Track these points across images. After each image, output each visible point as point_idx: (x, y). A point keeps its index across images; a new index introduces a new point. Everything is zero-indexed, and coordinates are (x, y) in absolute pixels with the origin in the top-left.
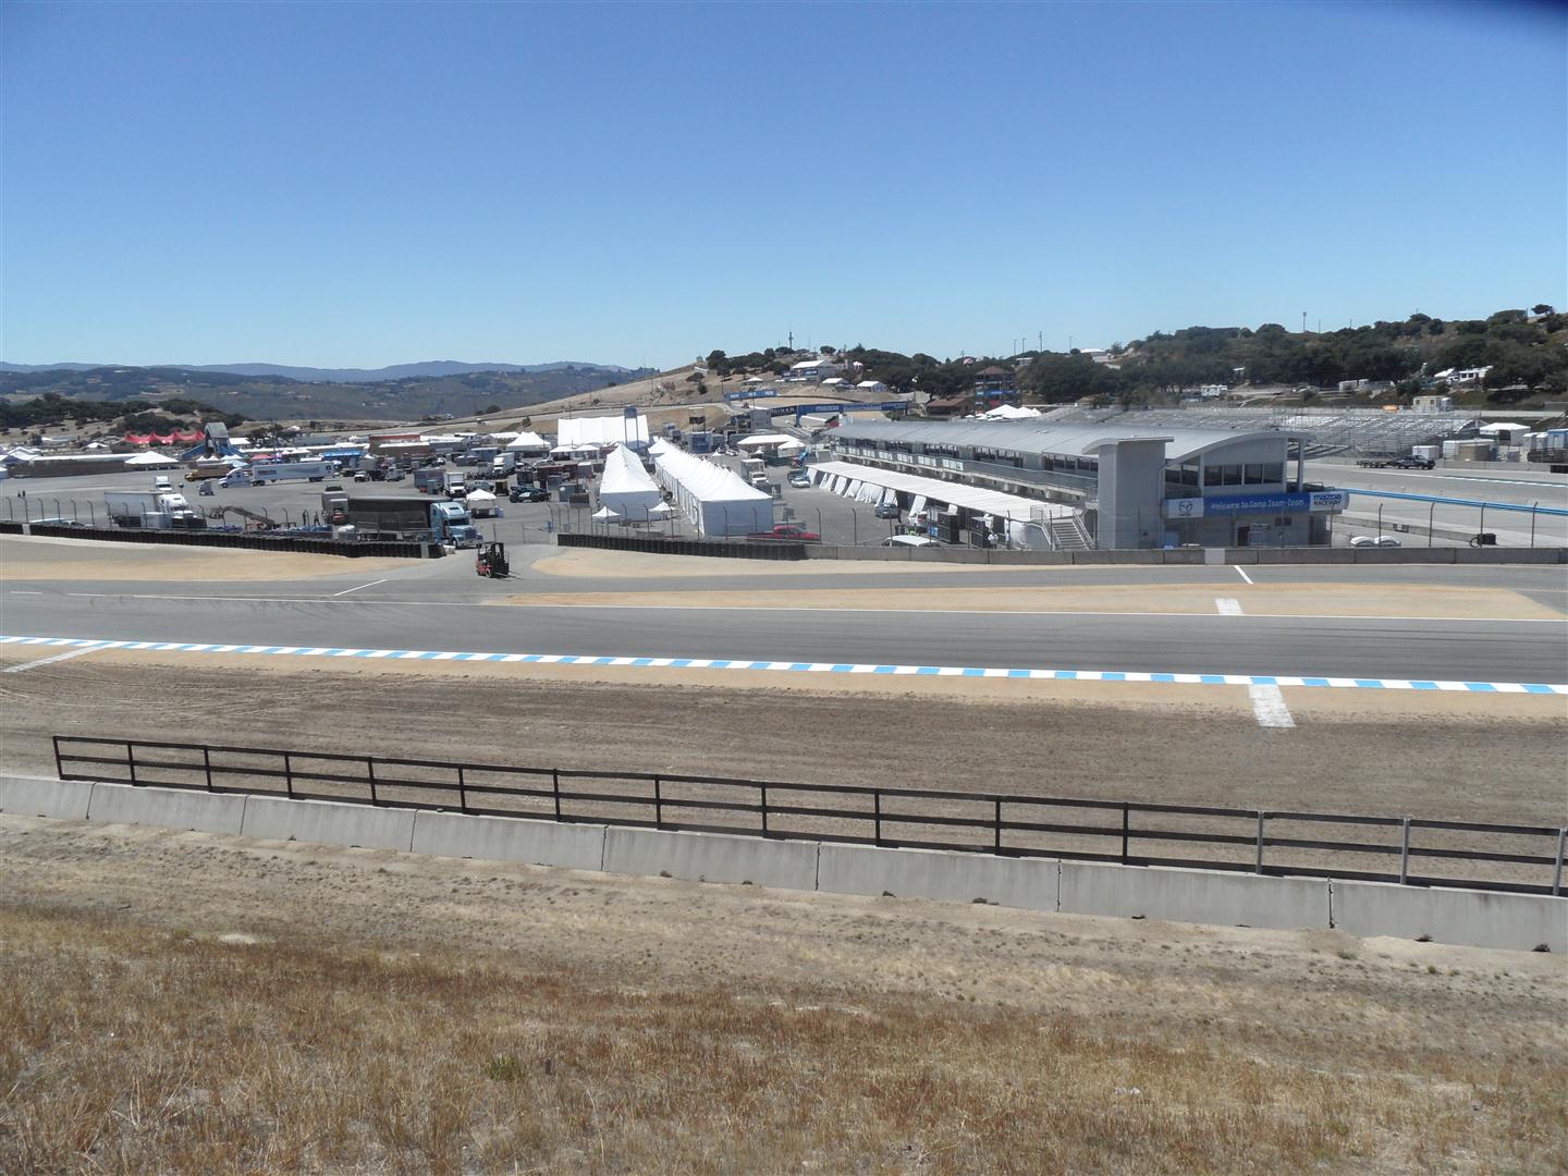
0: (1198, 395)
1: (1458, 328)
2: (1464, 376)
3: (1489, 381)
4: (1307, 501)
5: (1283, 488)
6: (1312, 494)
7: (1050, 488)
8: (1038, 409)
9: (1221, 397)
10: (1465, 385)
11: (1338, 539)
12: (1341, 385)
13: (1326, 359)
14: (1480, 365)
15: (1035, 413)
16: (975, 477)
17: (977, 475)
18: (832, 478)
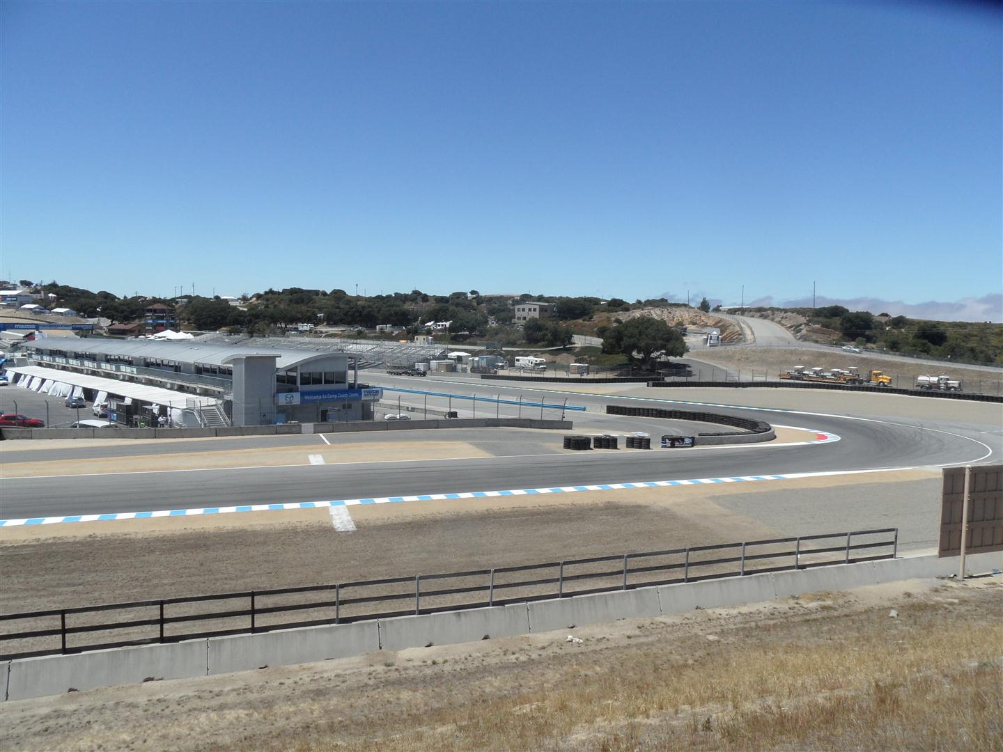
0: (296, 329)
1: (435, 300)
2: (439, 325)
3: (451, 329)
4: (360, 394)
5: (347, 386)
6: (363, 390)
7: (200, 386)
8: (192, 333)
9: (310, 331)
10: (440, 330)
11: (377, 417)
12: (377, 327)
13: (369, 312)
14: (446, 321)
15: (190, 336)
16: (145, 379)
17: (147, 377)
18: (28, 378)
